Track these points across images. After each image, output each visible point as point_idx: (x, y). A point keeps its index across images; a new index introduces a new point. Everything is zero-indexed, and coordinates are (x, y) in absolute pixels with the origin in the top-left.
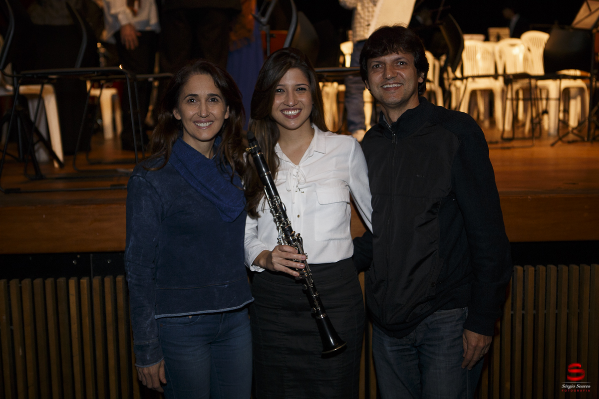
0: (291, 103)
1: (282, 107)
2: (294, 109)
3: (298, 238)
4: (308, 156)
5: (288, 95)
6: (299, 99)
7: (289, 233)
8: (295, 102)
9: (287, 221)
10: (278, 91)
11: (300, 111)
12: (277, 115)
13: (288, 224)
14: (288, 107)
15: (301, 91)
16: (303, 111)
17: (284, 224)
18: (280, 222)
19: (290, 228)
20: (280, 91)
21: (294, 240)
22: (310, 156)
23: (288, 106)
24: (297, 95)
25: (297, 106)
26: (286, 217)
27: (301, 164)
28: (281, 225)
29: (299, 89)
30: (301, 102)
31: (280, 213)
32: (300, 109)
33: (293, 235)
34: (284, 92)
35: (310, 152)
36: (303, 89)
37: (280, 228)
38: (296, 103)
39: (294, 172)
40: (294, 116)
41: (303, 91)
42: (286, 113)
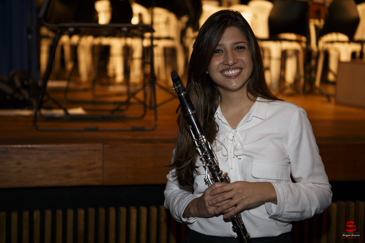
0: (231, 62)
1: (221, 68)
2: (234, 69)
3: (225, 177)
4: (246, 121)
5: (226, 54)
6: (239, 57)
7: (216, 173)
8: (234, 60)
9: (213, 161)
10: (217, 52)
11: (241, 71)
12: (217, 77)
13: (215, 163)
14: (227, 67)
15: (240, 50)
16: (244, 70)
17: (211, 163)
18: (207, 162)
19: (217, 167)
20: (218, 52)
21: (222, 180)
22: (248, 121)
23: (228, 65)
24: (236, 54)
25: (237, 65)
26: (212, 156)
27: (239, 128)
28: (208, 165)
29: (238, 48)
30: (241, 60)
31: (206, 153)
32: (241, 69)
33: (220, 175)
34: (223, 52)
35: (248, 117)
36: (242, 48)
37: (207, 167)
38: (236, 62)
39: (231, 136)
40: (235, 75)
41: (243, 50)
42: (226, 73)
